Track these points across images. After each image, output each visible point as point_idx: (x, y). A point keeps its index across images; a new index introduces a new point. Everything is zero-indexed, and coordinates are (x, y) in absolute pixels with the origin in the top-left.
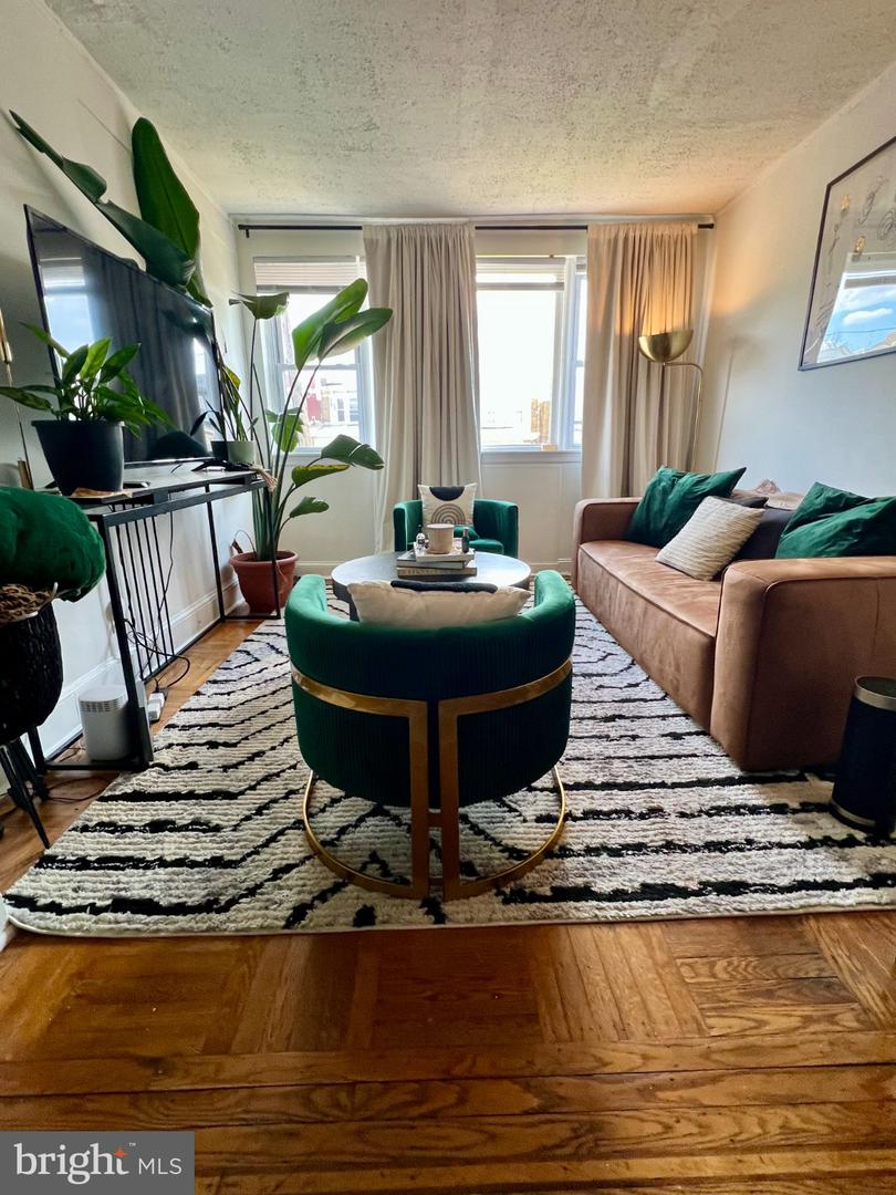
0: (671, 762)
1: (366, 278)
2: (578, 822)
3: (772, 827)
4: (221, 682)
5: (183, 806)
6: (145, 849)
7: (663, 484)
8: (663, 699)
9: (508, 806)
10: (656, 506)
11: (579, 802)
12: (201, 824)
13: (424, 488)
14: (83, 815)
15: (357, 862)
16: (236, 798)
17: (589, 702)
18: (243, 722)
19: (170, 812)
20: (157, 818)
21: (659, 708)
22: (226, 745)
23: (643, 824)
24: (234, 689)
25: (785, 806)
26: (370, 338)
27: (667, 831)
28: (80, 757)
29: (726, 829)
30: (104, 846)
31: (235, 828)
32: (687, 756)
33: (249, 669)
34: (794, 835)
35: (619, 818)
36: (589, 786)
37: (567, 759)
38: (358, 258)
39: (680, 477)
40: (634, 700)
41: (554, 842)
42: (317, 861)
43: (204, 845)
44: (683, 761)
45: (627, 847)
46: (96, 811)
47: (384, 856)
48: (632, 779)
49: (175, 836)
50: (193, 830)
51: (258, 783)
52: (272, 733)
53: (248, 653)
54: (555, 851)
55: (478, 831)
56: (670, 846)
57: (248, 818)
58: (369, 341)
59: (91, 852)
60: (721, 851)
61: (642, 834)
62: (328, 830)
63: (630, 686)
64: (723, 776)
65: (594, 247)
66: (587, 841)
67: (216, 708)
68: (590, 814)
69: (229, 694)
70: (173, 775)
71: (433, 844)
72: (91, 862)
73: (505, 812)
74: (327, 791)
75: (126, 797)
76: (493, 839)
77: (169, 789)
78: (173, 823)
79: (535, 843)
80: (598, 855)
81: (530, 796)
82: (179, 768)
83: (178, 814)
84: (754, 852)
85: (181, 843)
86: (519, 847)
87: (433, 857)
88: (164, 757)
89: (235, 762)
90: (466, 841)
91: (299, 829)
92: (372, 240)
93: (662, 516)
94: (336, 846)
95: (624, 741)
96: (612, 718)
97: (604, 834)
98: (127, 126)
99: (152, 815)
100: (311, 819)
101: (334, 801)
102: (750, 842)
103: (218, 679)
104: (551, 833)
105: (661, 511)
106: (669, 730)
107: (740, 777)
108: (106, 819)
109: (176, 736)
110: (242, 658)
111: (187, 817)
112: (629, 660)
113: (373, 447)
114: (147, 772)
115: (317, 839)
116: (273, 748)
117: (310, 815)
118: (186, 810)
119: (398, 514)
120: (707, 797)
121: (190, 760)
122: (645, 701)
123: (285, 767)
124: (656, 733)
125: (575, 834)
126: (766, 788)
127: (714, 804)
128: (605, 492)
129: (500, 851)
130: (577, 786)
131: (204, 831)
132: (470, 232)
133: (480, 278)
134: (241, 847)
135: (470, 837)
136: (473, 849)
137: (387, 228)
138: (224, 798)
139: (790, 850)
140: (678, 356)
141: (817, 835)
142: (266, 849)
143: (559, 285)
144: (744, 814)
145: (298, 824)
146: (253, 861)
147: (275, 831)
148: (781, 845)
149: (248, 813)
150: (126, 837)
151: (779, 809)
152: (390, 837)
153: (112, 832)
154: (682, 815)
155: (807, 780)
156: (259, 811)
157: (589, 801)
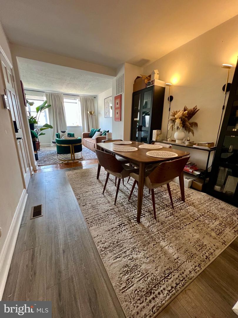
1: (46, 101)
7: (92, 130)
13: (59, 131)
26: (47, 109)
38: (44, 96)
65: (80, 99)
92: (47, 94)
93: (92, 134)
113: (51, 125)
128: (86, 132)
133: (64, 101)
140: (93, 114)
143: (76, 103)
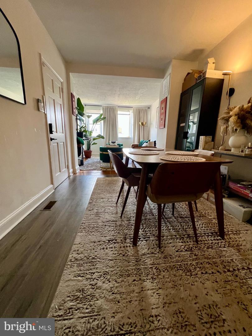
1: (102, 113)
13: (110, 142)
26: (103, 121)
38: (101, 110)
65: (134, 110)
92: (103, 108)
113: (103, 136)
128: (136, 143)
132: (117, 107)
133: (118, 113)
137: (106, 106)
140: (145, 125)
143: (129, 115)
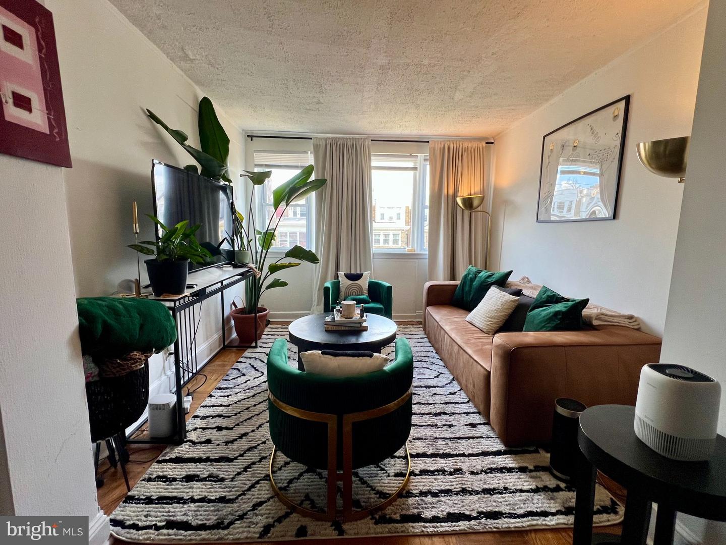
0: (469, 441)
1: (313, 164)
2: (417, 477)
3: (518, 480)
4: (224, 389)
5: (204, 466)
6: (183, 492)
7: (470, 276)
8: (468, 402)
9: (380, 467)
10: (467, 288)
11: (418, 465)
12: (214, 477)
13: (341, 274)
14: (148, 472)
15: (298, 499)
16: (232, 462)
17: (427, 404)
18: (236, 414)
19: (196, 470)
20: (189, 473)
21: (465, 408)
22: (227, 428)
23: (451, 478)
24: (231, 393)
25: (527, 468)
26: (314, 192)
27: (463, 482)
28: (144, 435)
29: (495, 481)
30: (161, 490)
31: (232, 480)
32: (478, 438)
33: (240, 380)
34: (529, 485)
35: (439, 474)
36: (424, 455)
37: (414, 439)
38: (309, 152)
39: (480, 273)
40: (453, 403)
41: (403, 489)
42: (276, 499)
43: (216, 490)
44: (476, 441)
45: (441, 491)
46: (156, 469)
47: (312, 496)
48: (447, 451)
49: (199, 484)
50: (209, 481)
51: (245, 453)
52: (253, 421)
53: (239, 370)
54: (404, 493)
55: (364, 482)
56: (464, 491)
57: (239, 474)
58: (313, 195)
59: (153, 494)
60: (491, 494)
61: (450, 484)
62: (283, 481)
63: (451, 394)
64: (495, 450)
65: (433, 152)
66: (421, 488)
67: (221, 406)
68: (424, 472)
69: (228, 396)
70: (198, 447)
71: (339, 489)
72: (153, 499)
73: (378, 471)
74: (282, 458)
75: (171, 461)
76: (371, 487)
77: (195, 455)
78: (198, 476)
79: (393, 489)
80: (426, 496)
81: (392, 461)
82: (201, 443)
83: (201, 471)
84: (508, 495)
85: (203, 488)
86: (384, 491)
87: (338, 497)
88: (192, 436)
89: (232, 439)
90: (357, 488)
91: (267, 480)
92: (317, 145)
93: (470, 294)
94: (286, 490)
95: (445, 428)
96: (439, 414)
97: (430, 484)
98: (198, 101)
99: (186, 472)
100: (274, 475)
101: (287, 464)
102: (506, 489)
103: (222, 387)
104: (402, 483)
105: (470, 291)
106: (470, 421)
107: (505, 451)
108: (161, 474)
109: (199, 423)
110: (235, 374)
111: (206, 473)
112: (451, 378)
113: (314, 251)
114: (183, 445)
115: (277, 486)
116: (253, 431)
117: (273, 472)
118: (205, 469)
119: (326, 290)
120: (486, 463)
121: (207, 438)
122: (458, 403)
123: (259, 442)
124: (463, 423)
125: (414, 484)
126: (518, 457)
127: (489, 467)
128: (441, 279)
129: (375, 494)
130: (418, 455)
131: (215, 481)
132: (368, 142)
133: (373, 164)
134: (236, 491)
135: (359, 485)
136: (360, 492)
137: (326, 139)
138: (226, 462)
139: (525, 493)
140: (478, 207)
141: (540, 485)
142: (249, 492)
143: (415, 169)
144: (504, 473)
145: (267, 477)
146: (242, 499)
147: (254, 482)
148: (521, 491)
149: (239, 470)
150: (172, 485)
151: (522, 470)
152: (316, 485)
153: (165, 482)
154: (472, 473)
155: (539, 453)
156: (245, 470)
157: (423, 464)
